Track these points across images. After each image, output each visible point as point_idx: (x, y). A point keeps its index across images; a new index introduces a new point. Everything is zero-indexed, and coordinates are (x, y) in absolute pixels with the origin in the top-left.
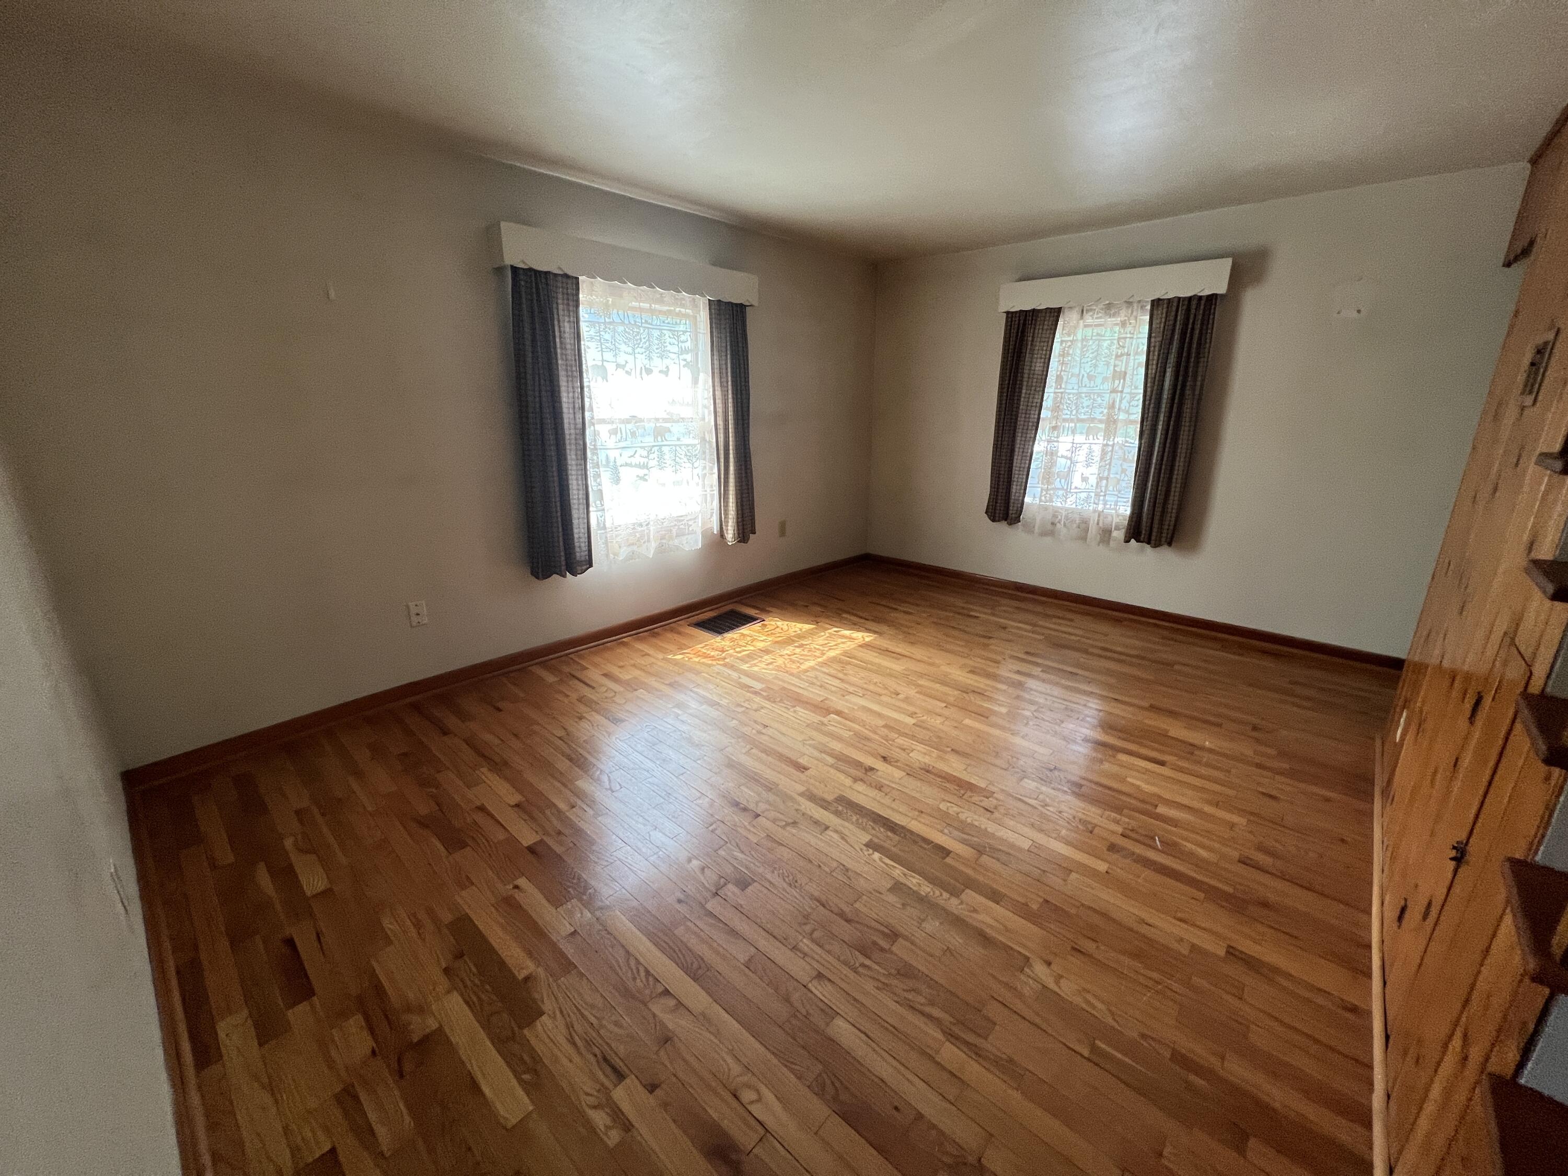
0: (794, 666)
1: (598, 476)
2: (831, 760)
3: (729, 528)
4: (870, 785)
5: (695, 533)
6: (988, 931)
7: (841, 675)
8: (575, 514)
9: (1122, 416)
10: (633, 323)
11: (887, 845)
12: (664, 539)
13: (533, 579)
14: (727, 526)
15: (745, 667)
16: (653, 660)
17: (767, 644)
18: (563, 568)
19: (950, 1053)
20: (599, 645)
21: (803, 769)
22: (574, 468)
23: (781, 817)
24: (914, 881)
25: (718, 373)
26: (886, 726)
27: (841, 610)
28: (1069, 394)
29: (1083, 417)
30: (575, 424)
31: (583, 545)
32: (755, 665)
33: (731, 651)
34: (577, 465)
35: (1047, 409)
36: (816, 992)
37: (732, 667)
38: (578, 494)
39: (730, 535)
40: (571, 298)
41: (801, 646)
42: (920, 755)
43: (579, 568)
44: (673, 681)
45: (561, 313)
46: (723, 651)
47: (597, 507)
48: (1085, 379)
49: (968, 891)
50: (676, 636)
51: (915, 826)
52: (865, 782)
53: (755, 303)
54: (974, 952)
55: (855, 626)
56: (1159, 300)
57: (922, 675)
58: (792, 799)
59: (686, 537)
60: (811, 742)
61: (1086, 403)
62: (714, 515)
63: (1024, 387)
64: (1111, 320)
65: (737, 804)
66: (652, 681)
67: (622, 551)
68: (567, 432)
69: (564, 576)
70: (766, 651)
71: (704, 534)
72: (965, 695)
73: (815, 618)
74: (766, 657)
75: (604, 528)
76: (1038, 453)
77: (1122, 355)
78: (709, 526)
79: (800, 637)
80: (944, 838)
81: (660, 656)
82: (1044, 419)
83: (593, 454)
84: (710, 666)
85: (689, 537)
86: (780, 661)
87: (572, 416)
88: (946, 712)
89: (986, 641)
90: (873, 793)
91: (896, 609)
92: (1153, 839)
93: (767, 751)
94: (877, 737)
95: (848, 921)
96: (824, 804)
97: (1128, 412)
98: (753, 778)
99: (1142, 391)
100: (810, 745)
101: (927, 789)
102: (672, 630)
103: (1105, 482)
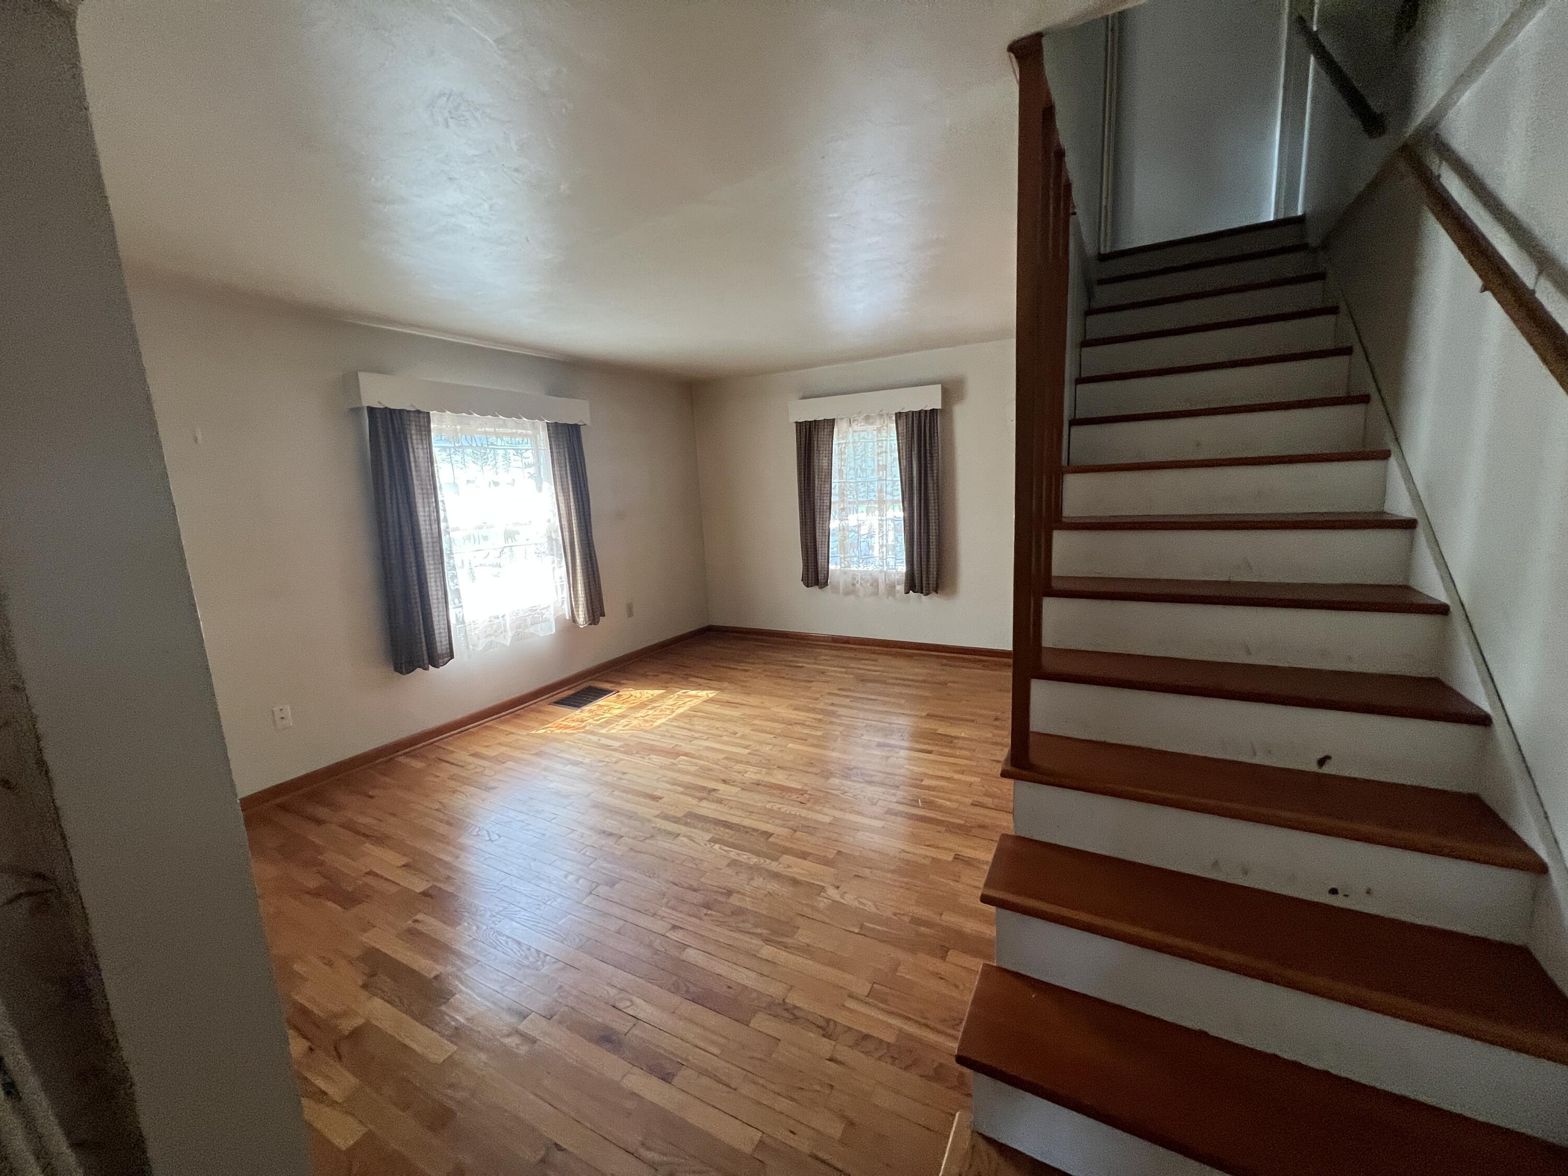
0: (647, 725)
1: (455, 577)
2: (681, 789)
3: (580, 613)
4: (713, 801)
5: (549, 620)
6: (797, 876)
7: (688, 726)
8: (435, 613)
9: (889, 497)
10: (480, 445)
11: (726, 837)
12: (520, 628)
13: (397, 674)
14: (578, 611)
15: (603, 731)
16: (517, 737)
17: (622, 710)
18: (426, 661)
19: (767, 951)
20: (462, 731)
21: (656, 798)
22: (433, 571)
23: (641, 834)
24: (744, 857)
25: (559, 481)
26: (726, 758)
27: (687, 675)
28: (850, 483)
29: (861, 499)
30: (432, 534)
31: (443, 639)
32: (613, 728)
33: (590, 721)
34: (435, 569)
35: (835, 495)
36: (673, 937)
37: (592, 733)
38: (437, 595)
39: (581, 618)
40: (423, 429)
41: (653, 708)
42: (752, 774)
43: (441, 661)
44: (538, 751)
45: (415, 442)
46: (582, 721)
47: (455, 604)
48: (859, 471)
49: (785, 856)
50: (537, 715)
51: (747, 822)
52: (708, 800)
53: (588, 423)
54: (785, 890)
55: (700, 687)
56: (900, 413)
57: (755, 717)
58: (649, 821)
59: (540, 625)
60: (663, 779)
61: (862, 490)
62: (565, 603)
63: (816, 480)
64: (870, 427)
65: (604, 832)
66: (517, 754)
67: (481, 642)
68: (424, 541)
69: (427, 669)
70: (622, 716)
71: (557, 620)
72: (790, 727)
73: (665, 685)
74: (622, 721)
75: (463, 622)
76: (834, 530)
77: (882, 453)
78: (560, 613)
79: (652, 701)
80: (769, 826)
81: (525, 733)
82: (834, 503)
83: (450, 558)
84: (571, 734)
85: (543, 624)
86: (635, 722)
87: (428, 527)
88: (775, 741)
89: (808, 684)
90: (714, 806)
91: (735, 669)
92: (918, 801)
93: (626, 791)
94: (718, 767)
95: (695, 890)
96: (676, 820)
97: (892, 494)
98: (614, 812)
99: (899, 479)
100: (662, 781)
101: (757, 797)
102: (533, 710)
103: (885, 548)
